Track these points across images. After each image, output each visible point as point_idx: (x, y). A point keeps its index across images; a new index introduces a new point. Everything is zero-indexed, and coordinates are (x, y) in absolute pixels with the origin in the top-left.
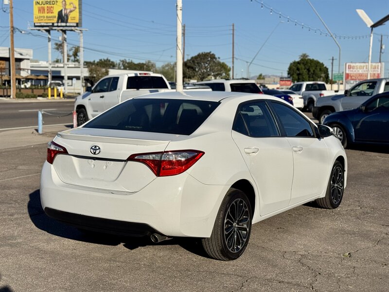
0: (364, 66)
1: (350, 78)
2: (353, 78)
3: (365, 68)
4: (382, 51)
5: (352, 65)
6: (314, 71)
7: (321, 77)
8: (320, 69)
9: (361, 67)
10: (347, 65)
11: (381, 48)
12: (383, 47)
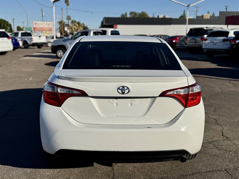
0: (43, 23)
1: (36, 30)
2: (38, 29)
3: (43, 24)
4: (43, 16)
5: (37, 22)
6: (3, 25)
7: (7, 29)
8: (7, 25)
9: (41, 24)
10: (34, 22)
11: (42, 14)
12: (44, 14)
